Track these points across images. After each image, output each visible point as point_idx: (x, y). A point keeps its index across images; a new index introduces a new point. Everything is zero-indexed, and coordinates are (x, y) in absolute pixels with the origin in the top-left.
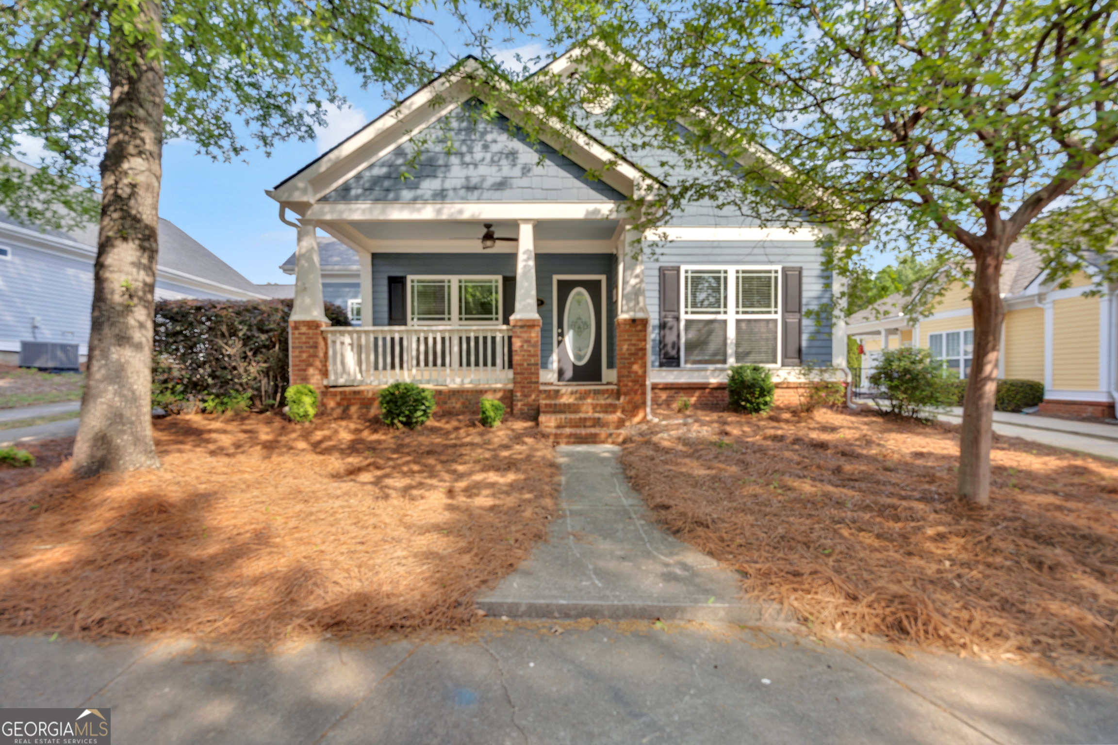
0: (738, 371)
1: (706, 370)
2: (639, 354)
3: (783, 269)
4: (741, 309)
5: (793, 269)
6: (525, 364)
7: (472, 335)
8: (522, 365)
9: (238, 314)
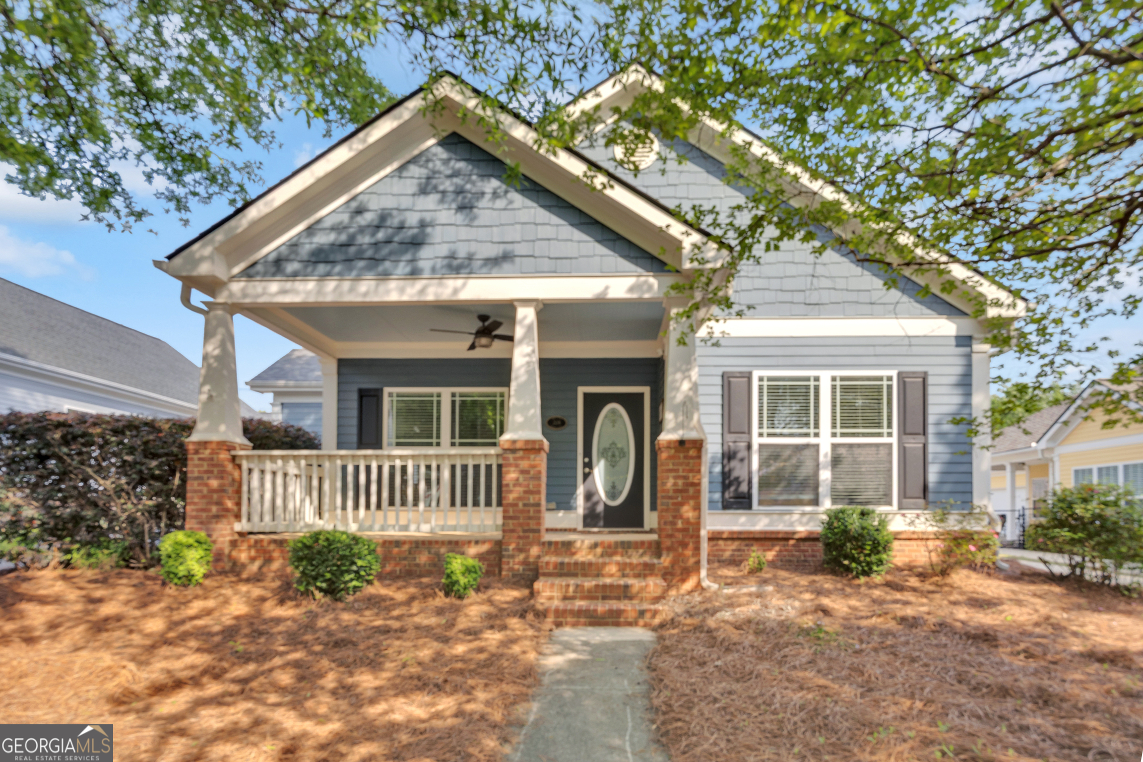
0: (835, 516)
1: (790, 513)
2: (690, 492)
3: (899, 374)
4: (839, 430)
5: (914, 375)
6: (520, 504)
7: (471, 463)
8: (516, 505)
9: (116, 432)
